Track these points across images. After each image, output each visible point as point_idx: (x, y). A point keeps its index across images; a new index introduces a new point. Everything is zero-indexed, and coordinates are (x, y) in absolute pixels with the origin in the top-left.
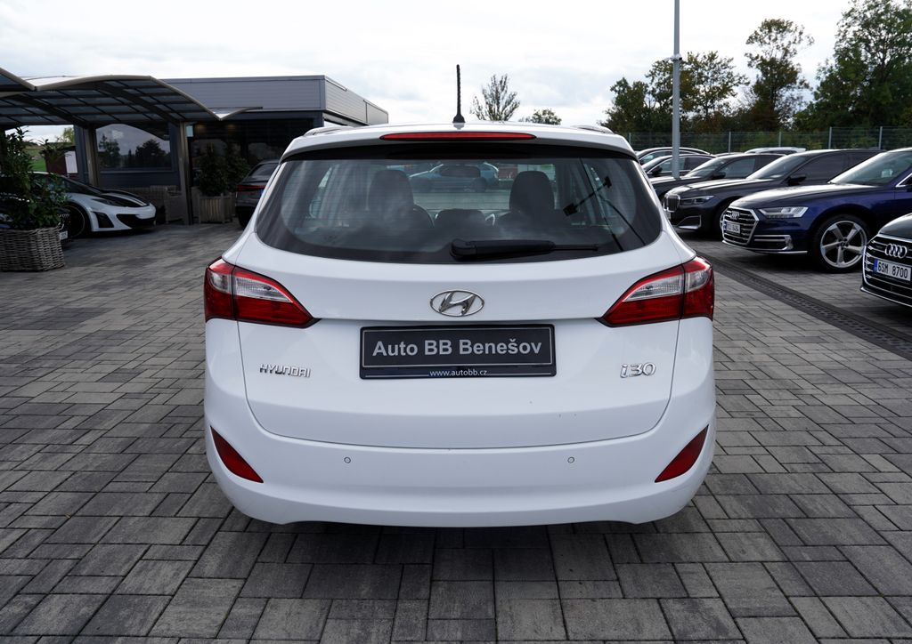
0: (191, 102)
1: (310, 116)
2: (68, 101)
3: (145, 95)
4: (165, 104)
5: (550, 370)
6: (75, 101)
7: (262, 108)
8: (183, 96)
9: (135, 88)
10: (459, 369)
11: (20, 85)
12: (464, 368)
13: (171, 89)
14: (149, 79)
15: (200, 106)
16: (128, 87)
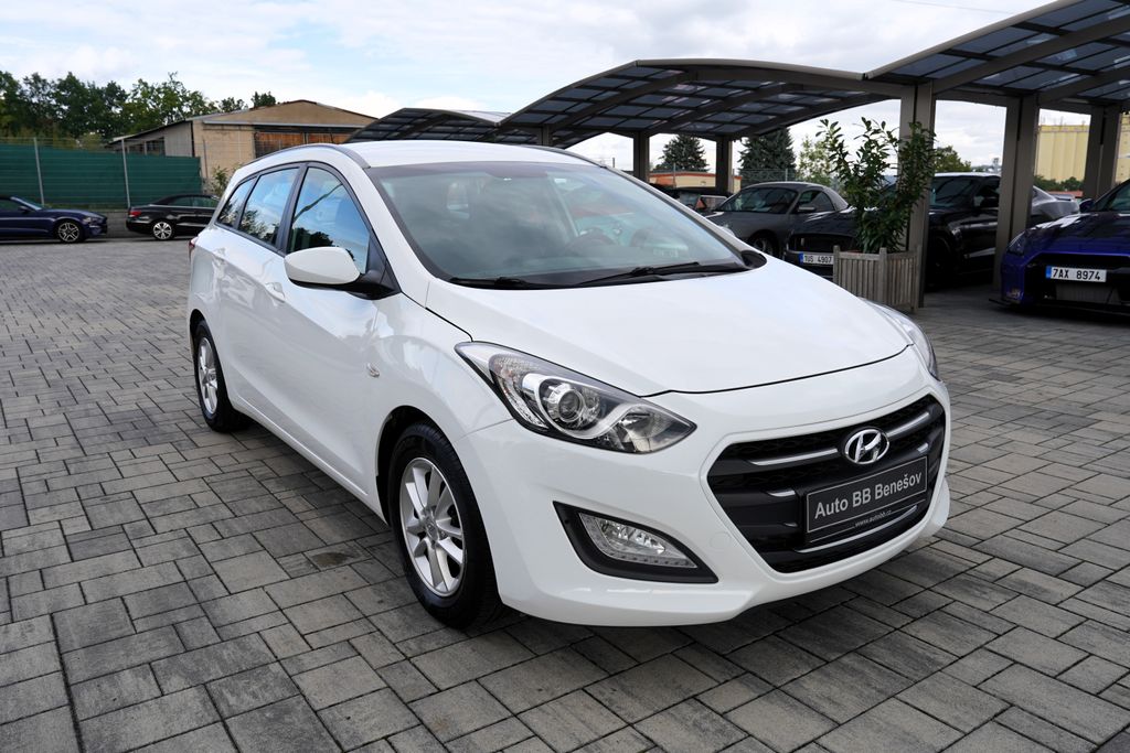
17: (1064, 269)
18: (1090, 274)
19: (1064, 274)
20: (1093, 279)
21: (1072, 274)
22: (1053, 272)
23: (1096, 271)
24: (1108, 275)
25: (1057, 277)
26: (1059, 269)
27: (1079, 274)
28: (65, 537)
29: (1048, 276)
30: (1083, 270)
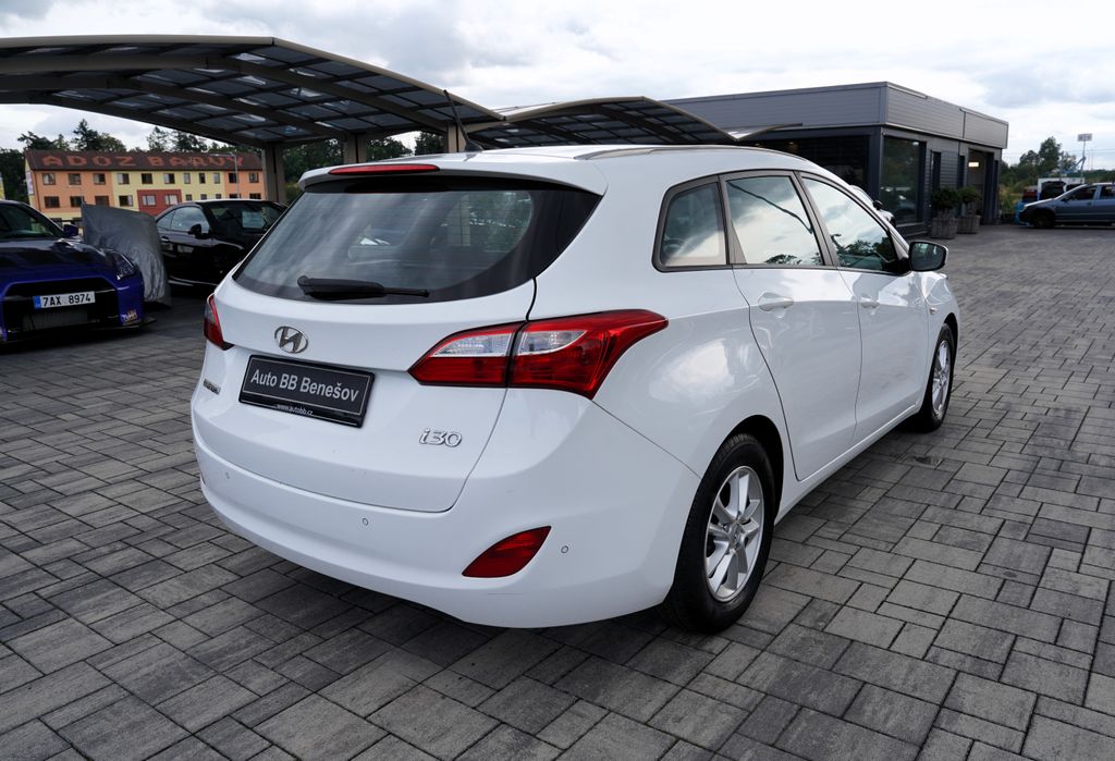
0: (697, 122)
1: (866, 132)
2: (581, 126)
3: (649, 116)
4: (673, 125)
5: (358, 423)
6: (587, 126)
7: (801, 125)
8: (688, 116)
9: (636, 110)
10: (295, 405)
11: (489, 116)
12: (299, 406)
13: (671, 110)
14: (643, 100)
15: (710, 126)
16: (629, 109)
17: (54, 297)
18: (81, 298)
19: (56, 301)
20: (85, 302)
21: (65, 300)
22: (43, 301)
23: (85, 294)
24: (96, 295)
25: (48, 305)
26: (49, 297)
27: (71, 299)
28: (1083, 553)
29: (37, 306)
30: (74, 295)
